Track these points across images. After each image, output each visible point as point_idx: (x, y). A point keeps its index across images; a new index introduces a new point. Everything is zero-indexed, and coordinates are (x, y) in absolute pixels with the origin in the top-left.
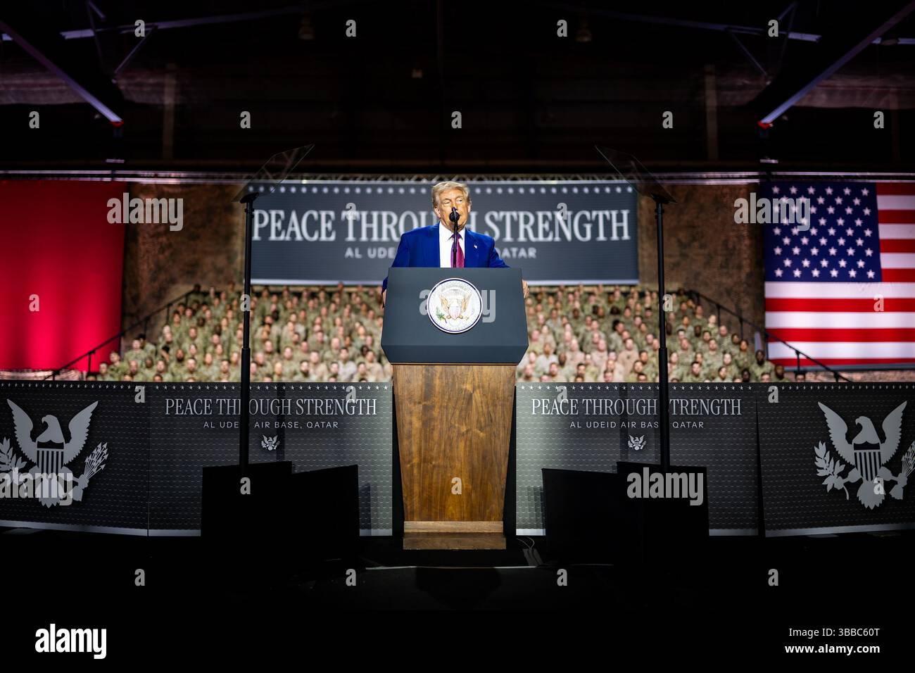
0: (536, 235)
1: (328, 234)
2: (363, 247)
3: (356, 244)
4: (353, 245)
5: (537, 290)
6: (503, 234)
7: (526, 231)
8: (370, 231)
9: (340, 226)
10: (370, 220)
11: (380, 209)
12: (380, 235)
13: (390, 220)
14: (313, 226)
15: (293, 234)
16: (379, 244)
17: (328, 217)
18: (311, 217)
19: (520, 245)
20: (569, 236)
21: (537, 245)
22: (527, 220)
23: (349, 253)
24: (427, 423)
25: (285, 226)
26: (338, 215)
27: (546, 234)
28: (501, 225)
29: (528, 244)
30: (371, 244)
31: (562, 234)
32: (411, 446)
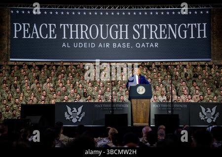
0: (159, 36)
1: (53, 36)
2: (71, 42)
3: (68, 41)
4: (65, 41)
5: (159, 64)
6: (142, 35)
7: (153, 33)
8: (74, 34)
9: (59, 31)
10: (74, 28)
11: (79, 23)
12: (79, 36)
13: (84, 28)
14: (45, 31)
15: (35, 35)
16: (79, 41)
17: (53, 27)
18: (44, 26)
19: (150, 41)
20: (175, 36)
21: (159, 41)
22: (154, 28)
23: (64, 45)
24: (137, 108)
25: (31, 31)
26: (58, 26)
27: (163, 36)
28: (141, 31)
29: (154, 41)
30: (75, 41)
31: (172, 35)
32: (134, 112)
